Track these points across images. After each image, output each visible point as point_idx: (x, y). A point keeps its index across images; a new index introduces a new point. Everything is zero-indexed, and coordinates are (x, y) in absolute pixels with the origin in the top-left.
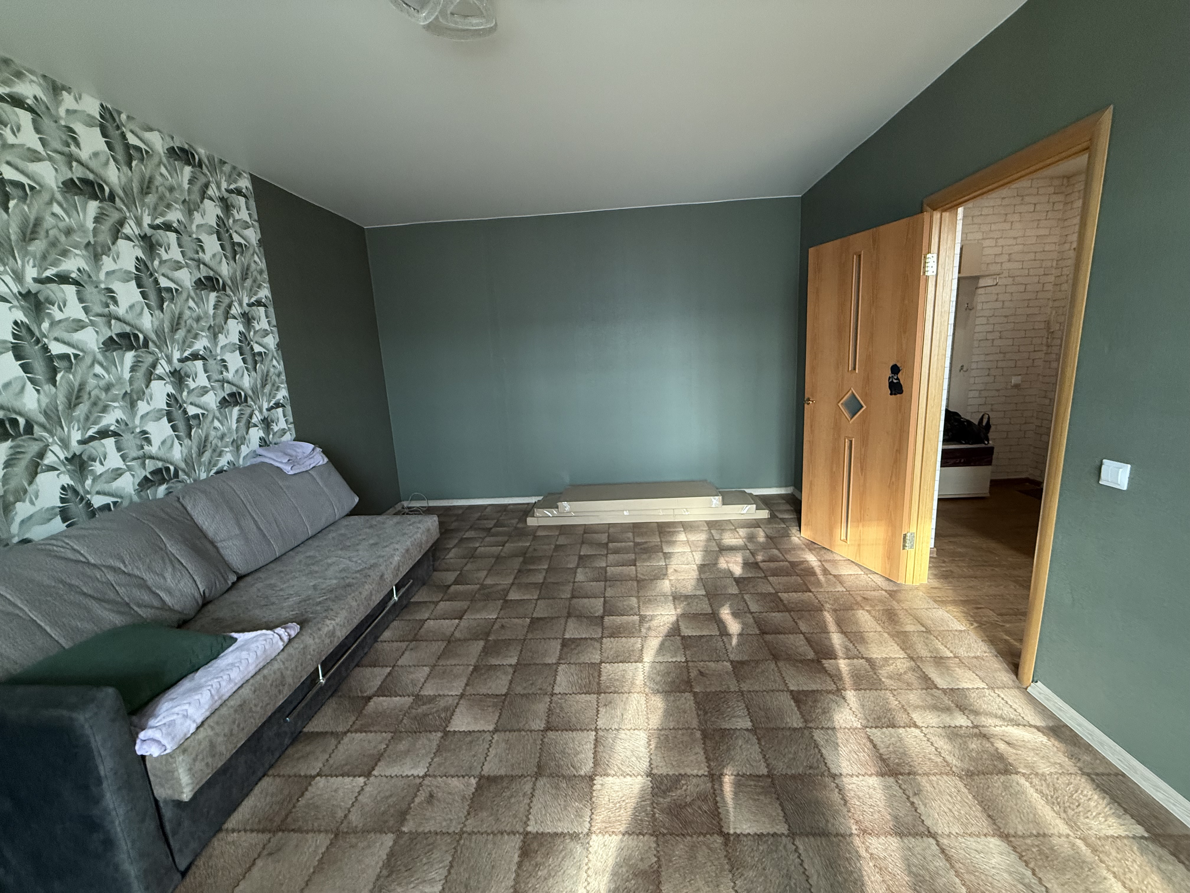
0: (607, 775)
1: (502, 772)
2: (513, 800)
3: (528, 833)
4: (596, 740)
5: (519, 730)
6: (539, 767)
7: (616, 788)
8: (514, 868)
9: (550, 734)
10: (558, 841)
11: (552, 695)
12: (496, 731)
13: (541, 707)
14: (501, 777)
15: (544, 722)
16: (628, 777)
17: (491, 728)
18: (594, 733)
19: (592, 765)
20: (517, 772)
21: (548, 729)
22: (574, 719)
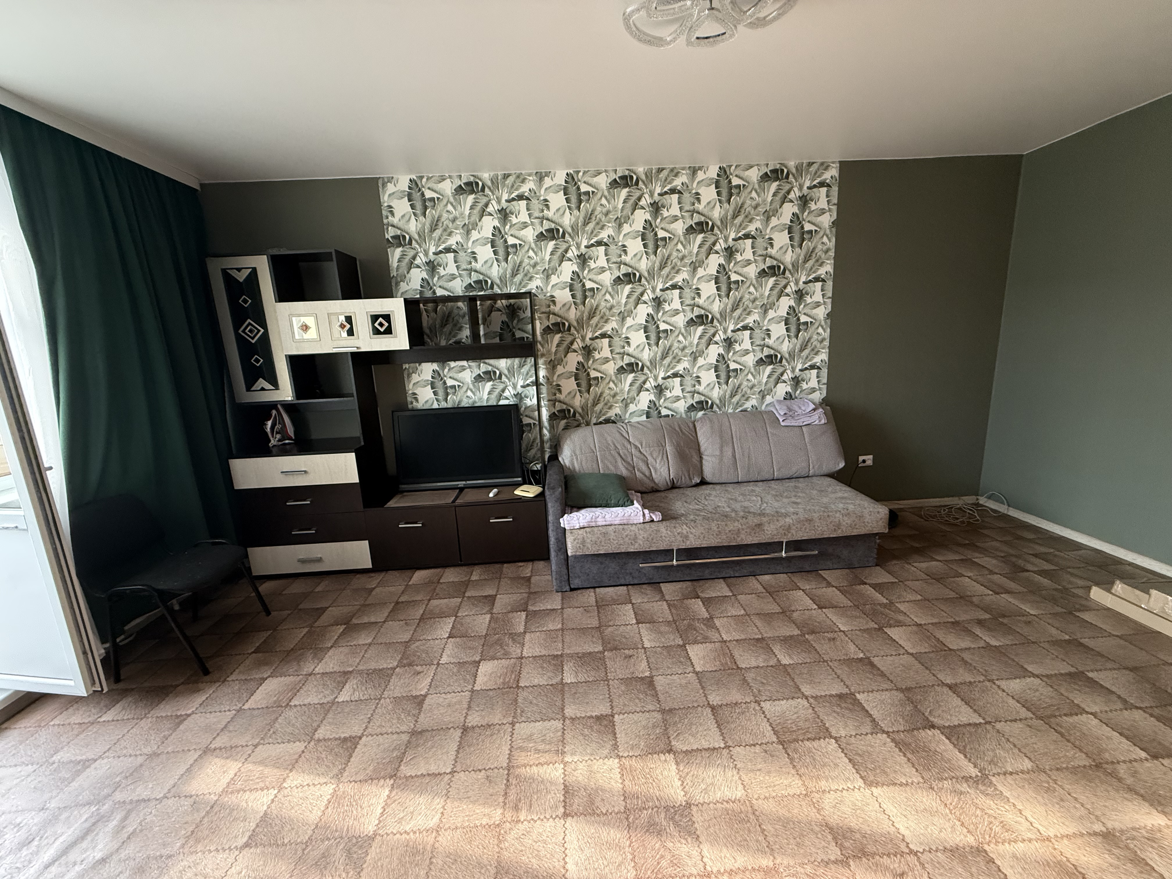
0: (677, 764)
1: (659, 688)
2: (637, 701)
3: (613, 716)
4: (715, 749)
5: (703, 688)
6: (671, 710)
7: (666, 773)
8: (588, 715)
9: (709, 710)
10: (610, 736)
11: (758, 702)
12: (697, 673)
13: (735, 696)
14: (654, 689)
15: (720, 703)
16: (680, 783)
17: (698, 669)
18: (722, 745)
19: (684, 749)
20: (661, 697)
21: (713, 708)
22: (733, 726)
